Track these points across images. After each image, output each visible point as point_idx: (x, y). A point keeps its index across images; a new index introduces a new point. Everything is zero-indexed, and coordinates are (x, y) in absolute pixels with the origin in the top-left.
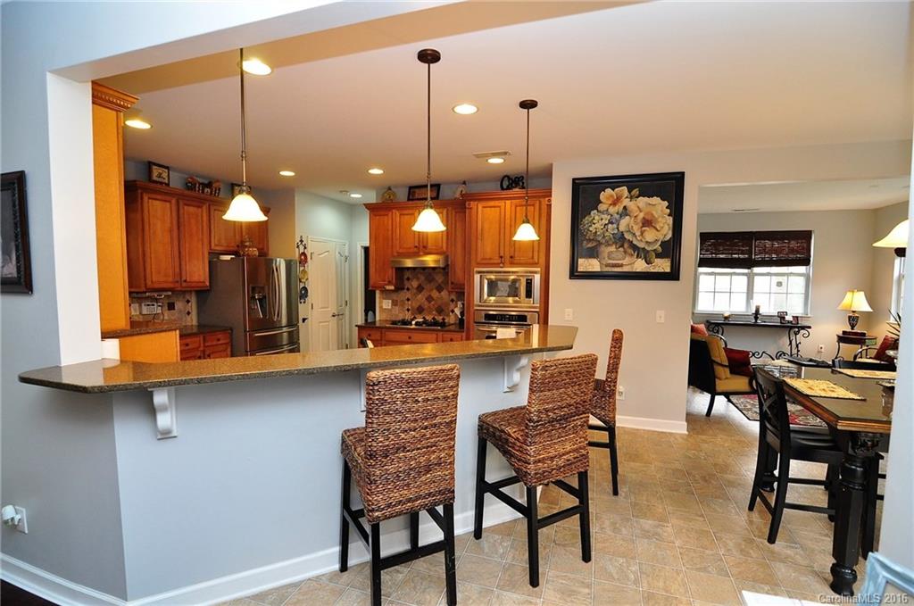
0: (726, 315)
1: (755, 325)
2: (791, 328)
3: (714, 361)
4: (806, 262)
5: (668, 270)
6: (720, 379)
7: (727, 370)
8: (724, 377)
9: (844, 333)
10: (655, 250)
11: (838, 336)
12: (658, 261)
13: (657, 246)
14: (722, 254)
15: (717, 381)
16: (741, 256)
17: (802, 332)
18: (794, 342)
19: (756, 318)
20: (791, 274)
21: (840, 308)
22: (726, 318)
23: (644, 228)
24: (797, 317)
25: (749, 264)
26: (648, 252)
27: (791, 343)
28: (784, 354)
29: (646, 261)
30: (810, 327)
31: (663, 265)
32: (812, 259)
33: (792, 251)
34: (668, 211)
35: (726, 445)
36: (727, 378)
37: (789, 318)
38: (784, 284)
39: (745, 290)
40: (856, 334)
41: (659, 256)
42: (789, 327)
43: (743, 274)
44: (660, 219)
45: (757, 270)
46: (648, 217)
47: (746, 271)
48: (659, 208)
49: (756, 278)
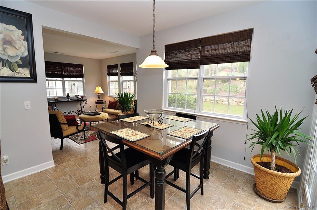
0: (56, 98)
1: (68, 101)
2: (80, 101)
3: (61, 123)
4: (82, 76)
5: (28, 76)
6: (64, 130)
7: (67, 125)
8: (66, 129)
9: (97, 101)
10: (16, 62)
11: (96, 102)
12: (20, 70)
13: (18, 59)
14: (50, 71)
15: (63, 132)
16: (59, 73)
17: (85, 102)
18: (82, 106)
19: (68, 98)
20: (78, 81)
21: (95, 92)
22: (56, 99)
23: (5, 46)
24: (82, 97)
25: (62, 76)
26: (11, 63)
27: (81, 107)
28: (79, 110)
29: (11, 69)
30: (87, 100)
31: (25, 73)
32: (84, 75)
33: (77, 72)
34: (23, 37)
35: (76, 164)
36: (67, 129)
37: (80, 97)
38: (76, 84)
39: (62, 87)
40: (100, 101)
41: (20, 66)
42: (80, 100)
43: (60, 81)
44: (17, 42)
45: (65, 79)
46: (8, 39)
47: (61, 79)
48: (16, 34)
49: (66, 82)
